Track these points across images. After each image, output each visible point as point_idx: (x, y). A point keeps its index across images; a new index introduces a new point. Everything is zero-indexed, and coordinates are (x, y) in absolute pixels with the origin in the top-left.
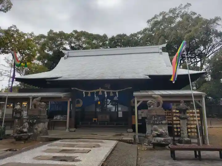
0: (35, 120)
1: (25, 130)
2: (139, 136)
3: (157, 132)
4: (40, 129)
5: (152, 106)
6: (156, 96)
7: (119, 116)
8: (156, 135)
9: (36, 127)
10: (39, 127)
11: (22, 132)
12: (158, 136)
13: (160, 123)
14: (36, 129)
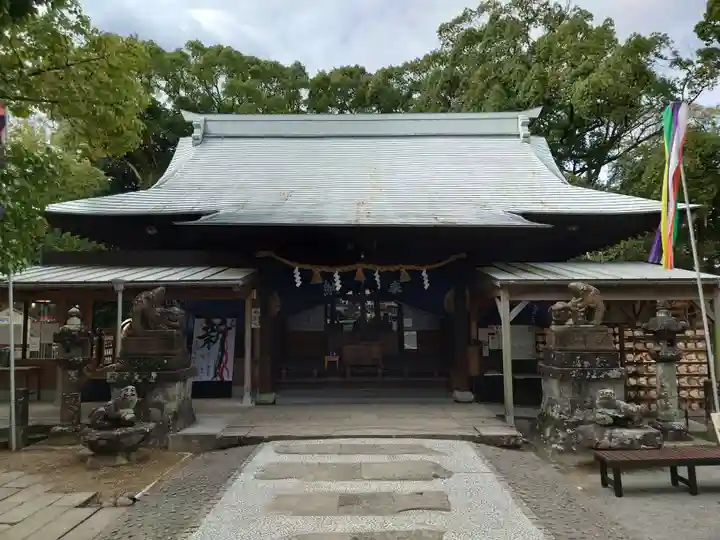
0: (154, 375)
1: (128, 414)
2: (516, 418)
3: (611, 412)
4: (172, 406)
5: (571, 321)
6: (582, 286)
7: (407, 346)
8: (611, 420)
9: (160, 398)
10: (167, 398)
11: (119, 422)
12: (618, 423)
13: (602, 376)
14: (160, 406)
